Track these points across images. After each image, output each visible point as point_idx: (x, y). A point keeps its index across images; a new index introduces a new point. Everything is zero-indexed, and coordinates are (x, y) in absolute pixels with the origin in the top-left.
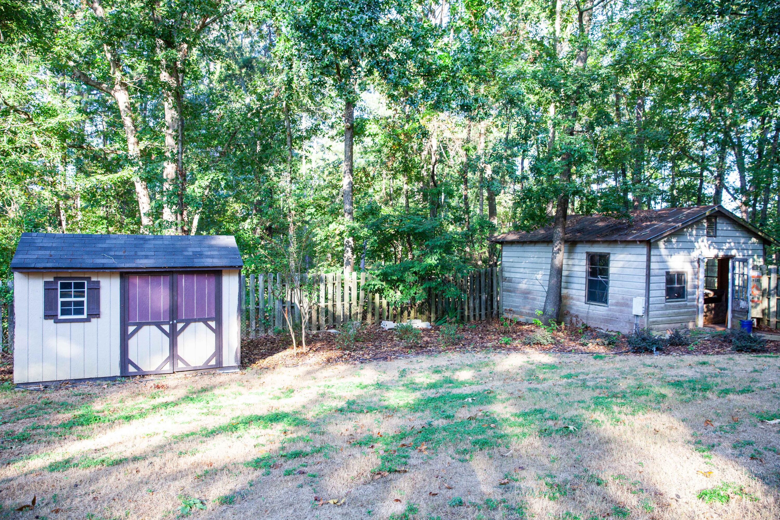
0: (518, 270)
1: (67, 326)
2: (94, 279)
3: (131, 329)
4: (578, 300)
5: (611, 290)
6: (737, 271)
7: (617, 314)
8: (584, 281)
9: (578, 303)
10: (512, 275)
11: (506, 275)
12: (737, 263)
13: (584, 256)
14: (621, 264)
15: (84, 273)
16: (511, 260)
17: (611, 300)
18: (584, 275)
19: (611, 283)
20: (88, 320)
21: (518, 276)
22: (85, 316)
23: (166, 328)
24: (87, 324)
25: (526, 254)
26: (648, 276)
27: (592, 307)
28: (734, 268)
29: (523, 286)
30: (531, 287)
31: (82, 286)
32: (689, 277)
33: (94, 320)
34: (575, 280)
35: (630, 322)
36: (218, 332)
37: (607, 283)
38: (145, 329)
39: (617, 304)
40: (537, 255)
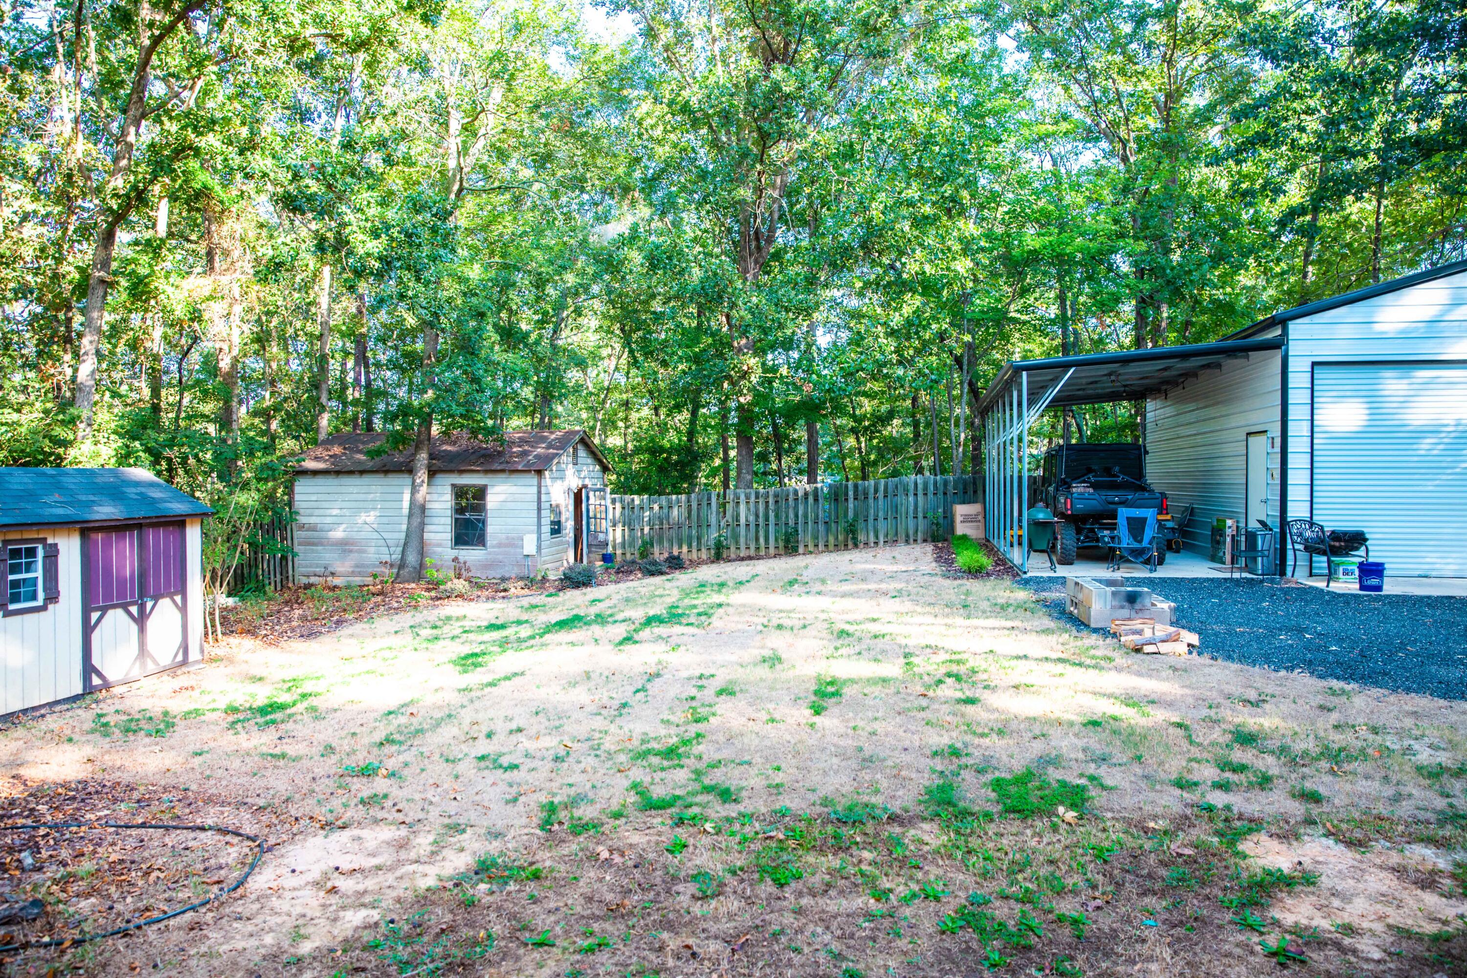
0: (328, 512)
1: (18, 619)
2: (50, 541)
3: (95, 616)
4: (439, 545)
5: (490, 529)
6: (592, 501)
7: (500, 557)
8: (448, 521)
9: (439, 549)
10: (313, 520)
11: (302, 520)
12: (591, 494)
13: (448, 489)
14: (502, 497)
15: (38, 532)
16: (314, 498)
17: (490, 540)
18: (449, 513)
19: (489, 521)
20: (44, 608)
21: (328, 520)
22: (40, 602)
23: (134, 610)
24: (42, 614)
25: (343, 489)
26: (539, 509)
27: (463, 553)
28: (588, 498)
29: (338, 534)
30: (355, 535)
31: (32, 552)
32: (563, 510)
33: (50, 607)
34: (435, 520)
35: (518, 564)
36: (183, 609)
37: (484, 522)
38: (111, 613)
39: (500, 545)
40: (365, 489)
